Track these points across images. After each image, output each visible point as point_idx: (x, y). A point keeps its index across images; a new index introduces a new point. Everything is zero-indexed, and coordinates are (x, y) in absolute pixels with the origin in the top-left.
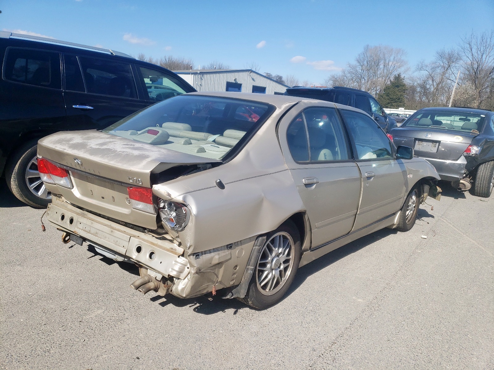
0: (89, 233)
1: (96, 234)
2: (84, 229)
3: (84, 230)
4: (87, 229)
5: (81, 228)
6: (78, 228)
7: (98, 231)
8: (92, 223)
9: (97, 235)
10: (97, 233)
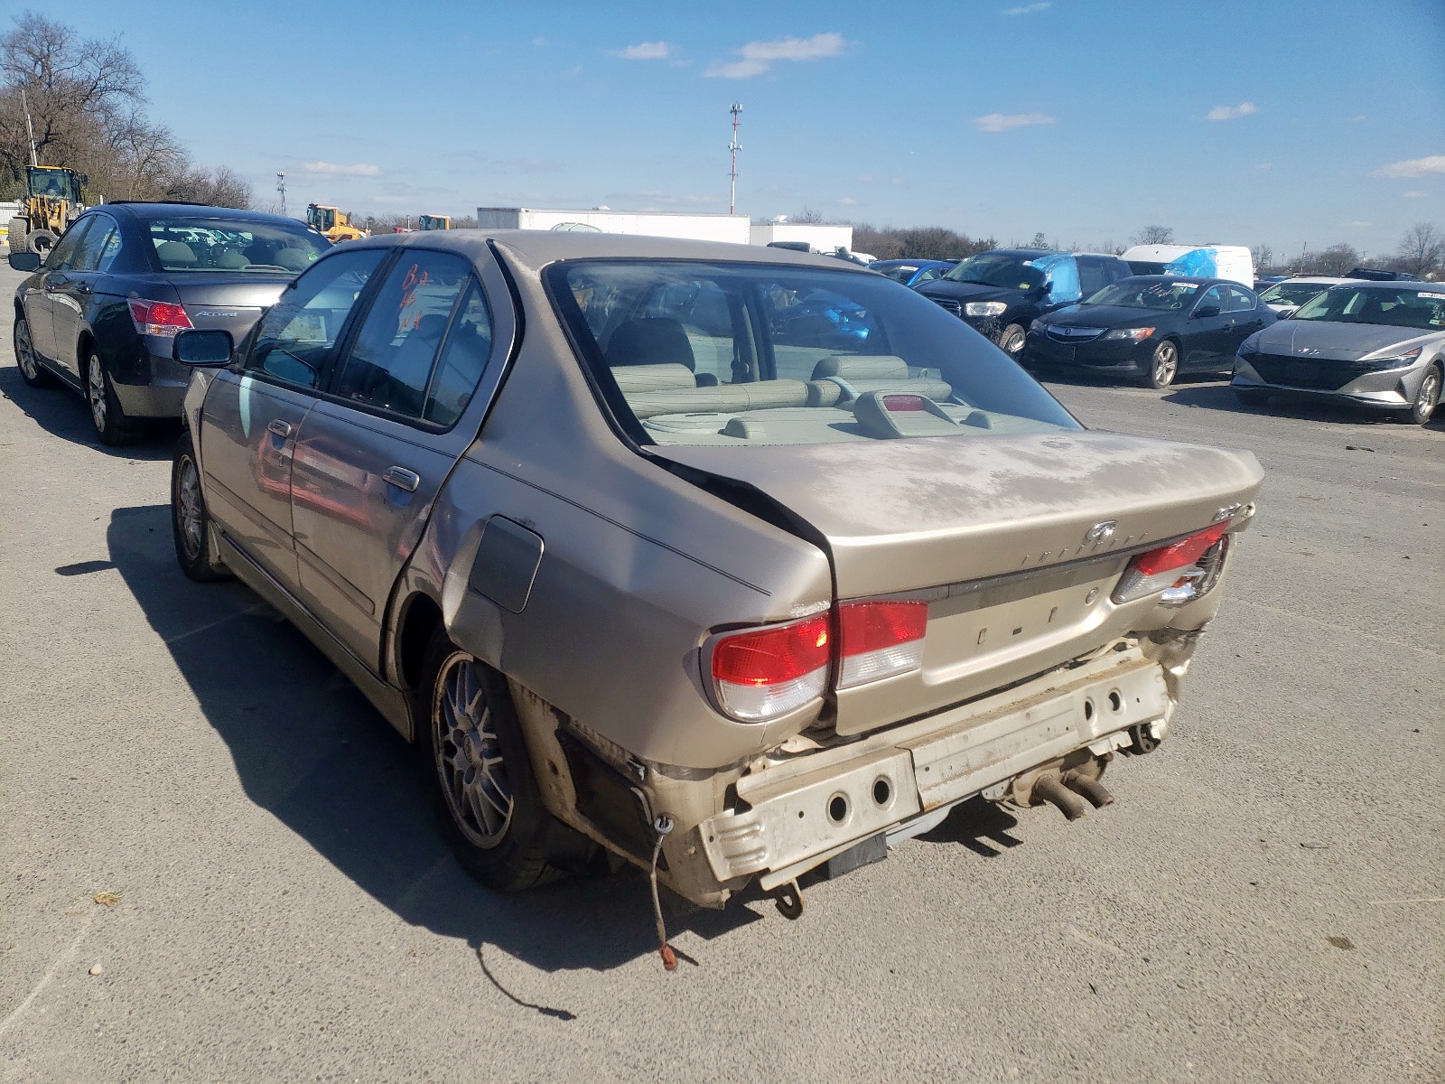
0: (969, 772)
1: (989, 760)
2: (948, 774)
3: (951, 779)
4: (956, 769)
5: (939, 779)
6: (929, 789)
7: (989, 747)
8: (966, 737)
9: (993, 758)
10: (990, 754)
